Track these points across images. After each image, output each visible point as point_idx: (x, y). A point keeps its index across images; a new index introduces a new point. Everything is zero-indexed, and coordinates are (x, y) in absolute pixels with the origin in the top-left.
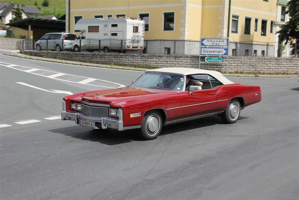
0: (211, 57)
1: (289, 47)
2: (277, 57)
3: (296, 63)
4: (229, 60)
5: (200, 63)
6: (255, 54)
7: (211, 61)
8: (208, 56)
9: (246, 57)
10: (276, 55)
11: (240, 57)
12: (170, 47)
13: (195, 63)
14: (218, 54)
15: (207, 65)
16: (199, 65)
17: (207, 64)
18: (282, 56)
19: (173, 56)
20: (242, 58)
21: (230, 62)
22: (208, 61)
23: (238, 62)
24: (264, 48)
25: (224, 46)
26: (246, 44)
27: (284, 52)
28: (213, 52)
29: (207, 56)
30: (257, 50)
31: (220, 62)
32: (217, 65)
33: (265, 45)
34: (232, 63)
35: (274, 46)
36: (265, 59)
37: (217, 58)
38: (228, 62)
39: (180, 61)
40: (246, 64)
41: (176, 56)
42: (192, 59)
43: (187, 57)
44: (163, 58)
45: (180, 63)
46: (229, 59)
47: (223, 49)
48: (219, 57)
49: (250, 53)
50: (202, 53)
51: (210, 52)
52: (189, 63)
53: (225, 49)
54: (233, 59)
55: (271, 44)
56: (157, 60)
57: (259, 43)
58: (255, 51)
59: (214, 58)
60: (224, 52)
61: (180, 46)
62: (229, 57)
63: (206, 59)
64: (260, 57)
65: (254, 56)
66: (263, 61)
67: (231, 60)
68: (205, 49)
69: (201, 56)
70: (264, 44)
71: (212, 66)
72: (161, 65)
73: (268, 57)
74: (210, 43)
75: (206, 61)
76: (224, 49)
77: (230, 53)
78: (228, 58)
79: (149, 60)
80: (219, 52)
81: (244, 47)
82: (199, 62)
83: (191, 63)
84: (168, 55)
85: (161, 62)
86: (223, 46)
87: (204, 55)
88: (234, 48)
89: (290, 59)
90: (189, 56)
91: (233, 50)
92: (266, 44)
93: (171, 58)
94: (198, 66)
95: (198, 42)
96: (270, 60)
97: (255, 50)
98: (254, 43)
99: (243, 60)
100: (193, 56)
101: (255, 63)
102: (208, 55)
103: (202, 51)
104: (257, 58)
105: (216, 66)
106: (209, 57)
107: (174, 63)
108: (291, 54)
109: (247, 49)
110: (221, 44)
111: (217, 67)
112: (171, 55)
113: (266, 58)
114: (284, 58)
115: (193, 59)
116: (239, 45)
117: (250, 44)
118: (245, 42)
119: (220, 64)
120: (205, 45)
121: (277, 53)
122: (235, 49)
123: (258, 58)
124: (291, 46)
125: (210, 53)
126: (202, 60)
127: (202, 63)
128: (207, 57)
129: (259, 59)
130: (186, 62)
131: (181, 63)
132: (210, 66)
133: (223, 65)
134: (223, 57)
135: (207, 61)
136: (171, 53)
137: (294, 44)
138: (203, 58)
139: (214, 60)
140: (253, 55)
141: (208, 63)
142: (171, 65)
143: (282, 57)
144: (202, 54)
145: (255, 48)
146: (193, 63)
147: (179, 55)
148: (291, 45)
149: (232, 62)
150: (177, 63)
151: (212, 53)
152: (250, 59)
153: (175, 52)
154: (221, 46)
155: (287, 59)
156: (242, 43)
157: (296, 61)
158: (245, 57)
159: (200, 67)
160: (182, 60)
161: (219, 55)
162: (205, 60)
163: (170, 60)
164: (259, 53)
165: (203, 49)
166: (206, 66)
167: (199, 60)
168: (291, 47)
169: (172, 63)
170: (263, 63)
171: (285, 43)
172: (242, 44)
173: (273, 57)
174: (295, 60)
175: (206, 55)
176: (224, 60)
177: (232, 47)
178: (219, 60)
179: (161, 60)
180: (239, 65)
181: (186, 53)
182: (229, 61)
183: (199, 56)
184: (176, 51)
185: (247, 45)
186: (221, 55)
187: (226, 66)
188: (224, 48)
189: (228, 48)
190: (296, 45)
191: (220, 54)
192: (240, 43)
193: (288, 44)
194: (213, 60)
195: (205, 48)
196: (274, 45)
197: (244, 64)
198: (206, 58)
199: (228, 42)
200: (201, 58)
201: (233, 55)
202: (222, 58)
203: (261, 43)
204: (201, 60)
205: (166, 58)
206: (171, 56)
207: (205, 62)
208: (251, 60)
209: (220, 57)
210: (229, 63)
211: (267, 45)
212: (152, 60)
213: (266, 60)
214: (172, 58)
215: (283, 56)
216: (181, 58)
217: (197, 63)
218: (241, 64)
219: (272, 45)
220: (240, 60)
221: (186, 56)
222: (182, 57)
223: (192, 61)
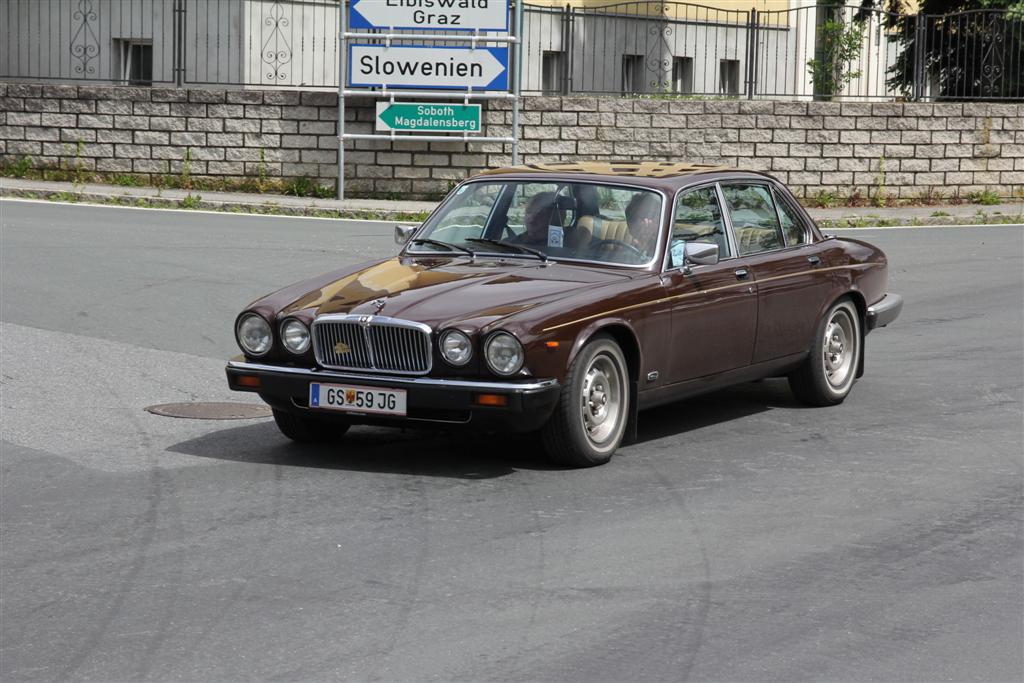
0: (410, 101)
1: (883, 40)
2: (811, 99)
3: (926, 136)
4: (521, 119)
5: (346, 140)
6: (679, 82)
7: (412, 124)
8: (393, 93)
9: (625, 102)
10: (806, 88)
11: (591, 99)
12: (147, 35)
13: (312, 142)
14: (455, 80)
15: (391, 151)
16: (337, 150)
17: (392, 148)
18: (845, 92)
19: (172, 97)
20: (603, 107)
21: (529, 133)
22: (392, 124)
23: (580, 133)
24: (736, 46)
25: (491, 35)
26: (626, 18)
27: (854, 70)
28: (426, 69)
29: (385, 93)
30: (688, 55)
31: (470, 132)
32: (450, 154)
33: (736, 26)
34: (541, 141)
35: (792, 34)
36: (741, 113)
37: (448, 109)
38: (518, 130)
39: (218, 126)
40: (626, 143)
41: (189, 92)
42: (294, 113)
43: (263, 104)
44: (103, 108)
45: (214, 139)
46: (522, 111)
47: (486, 51)
48: (461, 100)
49: (649, 76)
50: (358, 78)
51: (408, 68)
52: (274, 141)
53: (499, 54)
54: (549, 111)
55: (773, 20)
56: (63, 120)
57: (702, 15)
58: (683, 65)
59: (432, 109)
60: (493, 68)
61: (213, 34)
62: (524, 100)
63: (380, 116)
64: (710, 100)
65: (675, 93)
66: (729, 122)
67: (535, 118)
68: (373, 51)
69: (348, 98)
70: (732, 18)
71: (419, 160)
72: (95, 151)
73: (757, 102)
74: (404, 17)
75: (381, 125)
76: (491, 50)
77: (531, 76)
78: (518, 106)
79: (15, 118)
80: (461, 69)
81: (611, 41)
82: (336, 134)
83: (288, 141)
84: (140, 90)
85: (90, 136)
86: (484, 31)
87: (364, 87)
88: (555, 47)
89: (890, 112)
90: (274, 94)
91: (548, 57)
92: (743, 19)
93: (156, 109)
94: (331, 157)
95: (328, 9)
96: (772, 119)
97: (683, 55)
98: (670, 14)
99: (607, 119)
100: (301, 92)
101: (682, 137)
102: (390, 87)
103: (357, 66)
104: (695, 104)
105: (443, 160)
106: (398, 99)
107: (174, 141)
108: (893, 80)
109: (631, 51)
110: (471, 18)
111: (450, 166)
112: (157, 87)
113: (746, 108)
114: (850, 105)
115: (302, 113)
116: (580, 27)
117: (653, 20)
118: (621, 10)
119: (466, 144)
120: (374, 24)
121: (810, 77)
122: (557, 53)
123: (698, 109)
124: (894, 30)
125: (408, 79)
126: (356, 121)
127: (355, 140)
128: (387, 99)
129: (706, 112)
130: (258, 135)
131: (225, 139)
132: (406, 159)
133: (488, 154)
134: (484, 102)
135: (388, 128)
136: (156, 75)
137: (911, 20)
138: (362, 110)
139: (428, 124)
140: (669, 89)
141: (392, 142)
142: (158, 152)
143: (844, 99)
144: (354, 82)
145: (679, 42)
146: (298, 142)
147: (210, 89)
148: (890, 23)
149: (542, 133)
150: (198, 139)
151: (418, 79)
152: (651, 112)
153: (179, 70)
154: (472, 31)
155: (873, 112)
156: (604, 16)
157: (923, 125)
158: (622, 101)
159: (342, 161)
160: (229, 123)
161: (465, 89)
162: (374, 123)
163: (153, 120)
164: (706, 78)
165: (358, 52)
166: (383, 159)
167: (336, 122)
168: (892, 39)
169: (164, 138)
170: (732, 135)
171: (856, 11)
172: (600, 21)
173: (790, 99)
174: (917, 117)
175: (380, 87)
176: (491, 120)
177: (543, 36)
178: (461, 123)
179: (93, 121)
180: (583, 148)
181: (256, 74)
182: (523, 126)
183: (336, 96)
184: (190, 63)
185: (629, 22)
186: (475, 89)
187: (508, 159)
188: (489, 45)
189: (513, 44)
190: (921, 27)
191: (468, 81)
192: (591, 15)
193: (875, 22)
194: (425, 117)
195: (374, 42)
196: (793, 25)
197: (614, 142)
198: (381, 107)
199: (514, 9)
200: (346, 107)
201: (547, 91)
202: (480, 105)
203: (712, 17)
204: (346, 121)
205: (123, 109)
206: (156, 97)
207: (374, 132)
208: (655, 118)
209: (466, 101)
210: (523, 138)
211: (753, 27)
212: (35, 119)
213: (744, 120)
214: (166, 108)
215: (850, 91)
216: (222, 111)
217: (324, 143)
218: (596, 147)
219: (783, 24)
220: (592, 119)
221: (253, 95)
222: (230, 98)
223: (291, 128)
